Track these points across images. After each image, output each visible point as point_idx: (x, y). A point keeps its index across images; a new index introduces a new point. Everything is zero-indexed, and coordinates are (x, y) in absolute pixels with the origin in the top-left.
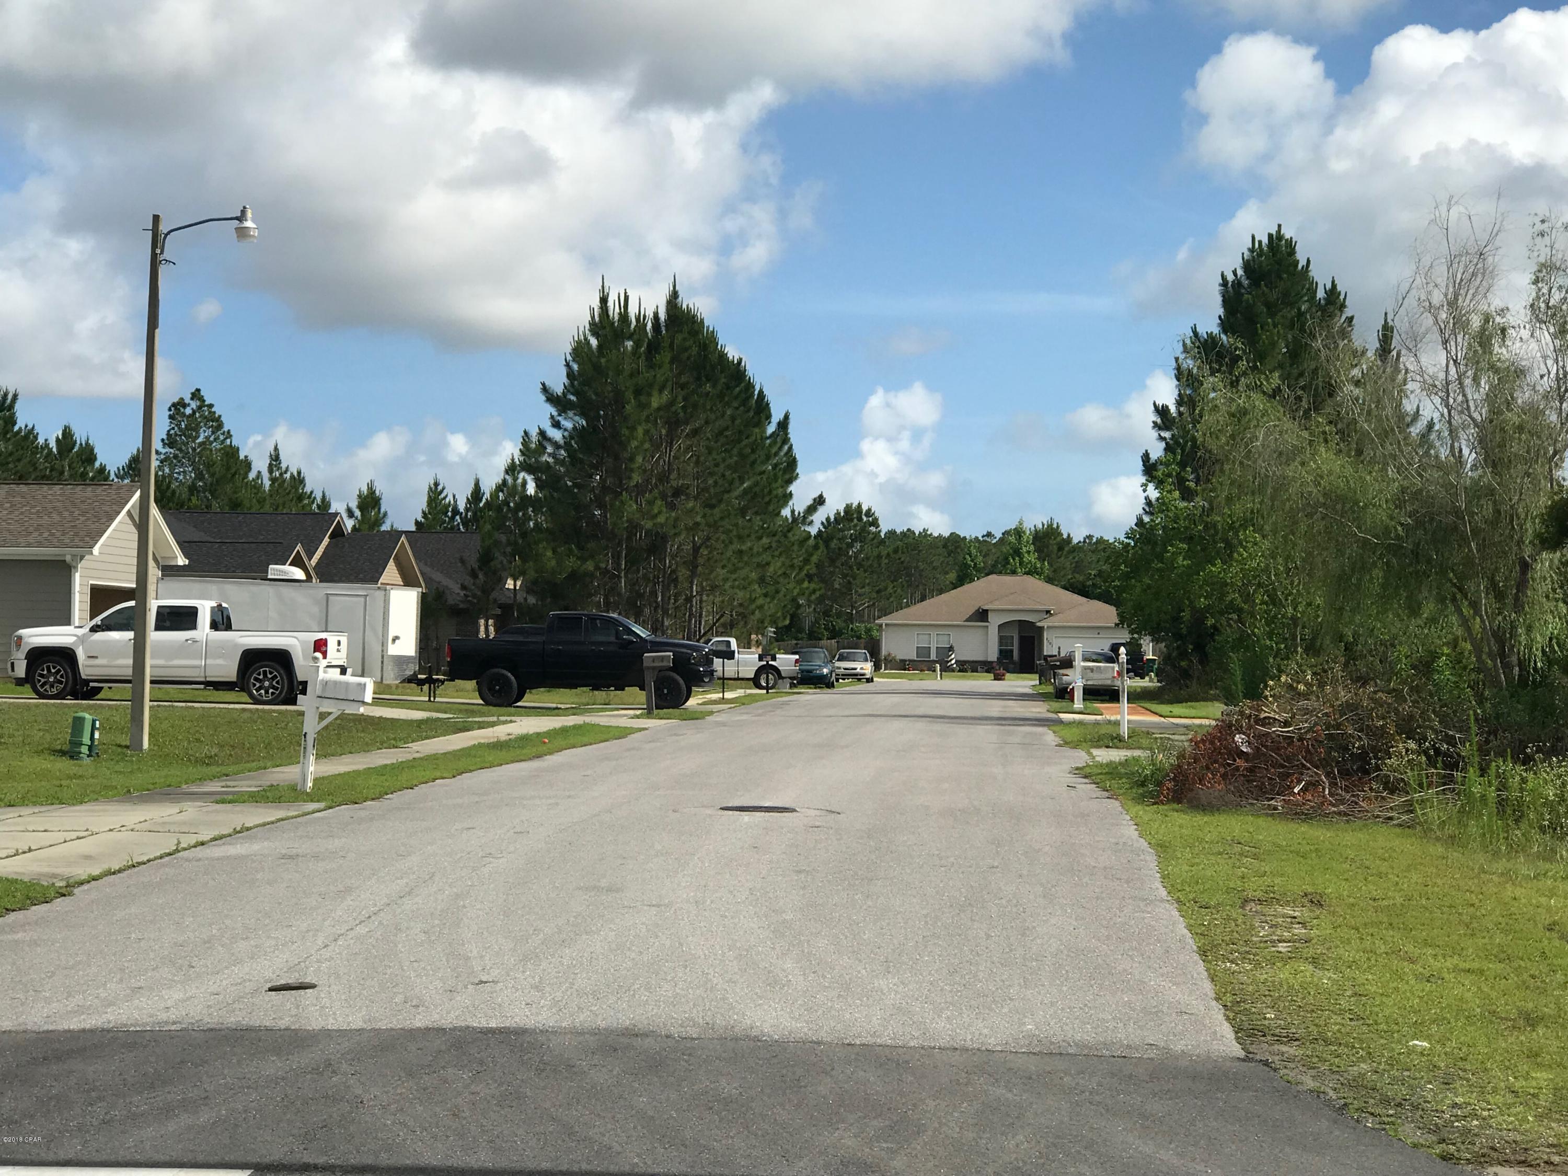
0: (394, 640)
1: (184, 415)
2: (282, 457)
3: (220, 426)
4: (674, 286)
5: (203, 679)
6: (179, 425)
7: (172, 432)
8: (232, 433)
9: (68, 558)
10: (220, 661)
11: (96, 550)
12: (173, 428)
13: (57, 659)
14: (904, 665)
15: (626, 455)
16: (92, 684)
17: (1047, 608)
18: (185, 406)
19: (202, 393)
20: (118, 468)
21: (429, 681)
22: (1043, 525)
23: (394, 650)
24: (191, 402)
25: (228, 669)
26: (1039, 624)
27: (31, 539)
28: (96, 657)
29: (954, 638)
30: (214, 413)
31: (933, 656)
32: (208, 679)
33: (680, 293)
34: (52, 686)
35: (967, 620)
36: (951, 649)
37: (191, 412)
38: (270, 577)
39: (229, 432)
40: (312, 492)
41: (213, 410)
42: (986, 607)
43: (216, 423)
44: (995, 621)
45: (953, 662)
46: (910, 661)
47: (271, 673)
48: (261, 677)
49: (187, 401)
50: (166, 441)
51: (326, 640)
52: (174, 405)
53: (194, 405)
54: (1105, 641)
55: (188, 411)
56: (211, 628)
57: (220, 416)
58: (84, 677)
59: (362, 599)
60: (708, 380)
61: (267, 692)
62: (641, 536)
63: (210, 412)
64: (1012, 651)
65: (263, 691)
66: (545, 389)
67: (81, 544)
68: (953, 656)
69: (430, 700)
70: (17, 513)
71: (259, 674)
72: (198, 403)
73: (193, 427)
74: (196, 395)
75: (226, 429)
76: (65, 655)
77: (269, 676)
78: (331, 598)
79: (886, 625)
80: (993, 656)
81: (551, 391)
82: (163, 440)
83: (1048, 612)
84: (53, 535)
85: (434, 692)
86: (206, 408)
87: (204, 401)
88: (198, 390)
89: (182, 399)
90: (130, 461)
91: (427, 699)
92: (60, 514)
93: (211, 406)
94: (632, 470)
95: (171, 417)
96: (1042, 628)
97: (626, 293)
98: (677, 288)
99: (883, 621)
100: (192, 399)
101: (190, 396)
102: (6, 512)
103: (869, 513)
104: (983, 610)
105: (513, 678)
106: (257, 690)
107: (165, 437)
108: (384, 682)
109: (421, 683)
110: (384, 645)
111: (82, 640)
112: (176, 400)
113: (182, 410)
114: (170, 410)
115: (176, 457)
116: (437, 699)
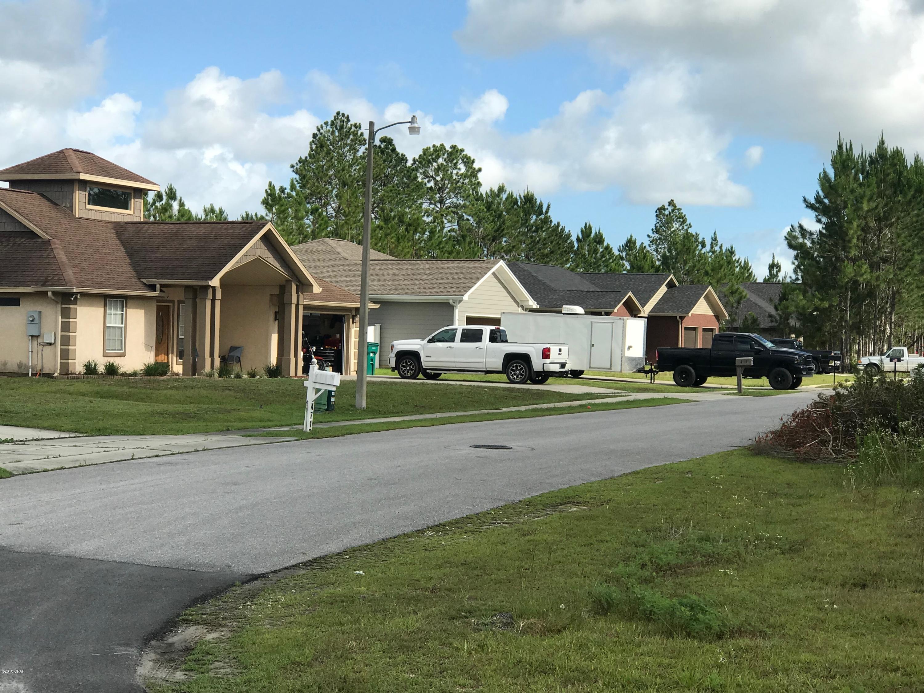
0: (629, 348)
1: (664, 215)
2: (718, 239)
3: (684, 221)
4: (882, 138)
5: (485, 369)
6: (661, 221)
7: (658, 225)
8: (691, 225)
9: (451, 302)
10: (493, 360)
11: (466, 297)
12: (658, 223)
13: (410, 357)
15: (847, 238)
16: (427, 371)
18: (664, 209)
19: (675, 202)
20: (620, 247)
21: (651, 371)
23: (629, 354)
24: (669, 207)
25: (497, 363)
27: (433, 291)
28: (430, 357)
30: (682, 213)
32: (488, 369)
33: (885, 141)
34: (408, 372)
37: (668, 213)
38: (563, 312)
39: (690, 224)
40: (739, 259)
41: (681, 212)
43: (682, 219)
47: (520, 366)
48: (515, 369)
49: (666, 207)
50: (654, 230)
51: (550, 349)
52: (658, 209)
53: (670, 209)
55: (667, 213)
56: (490, 341)
57: (685, 216)
58: (424, 367)
59: (611, 325)
60: (901, 193)
61: (517, 377)
62: (863, 288)
63: (679, 213)
65: (515, 377)
66: (805, 200)
67: (458, 293)
69: (651, 383)
70: (431, 276)
71: (514, 367)
72: (672, 208)
73: (669, 221)
74: (671, 203)
75: (688, 223)
76: (414, 355)
77: (519, 368)
78: (594, 324)
81: (809, 201)
82: (653, 229)
84: (445, 288)
85: (654, 377)
86: (677, 211)
87: (675, 207)
88: (672, 200)
89: (663, 206)
90: (627, 242)
91: (649, 381)
92: (453, 277)
93: (679, 209)
94: (850, 248)
95: (657, 216)
97: (850, 143)
98: (884, 138)
100: (669, 205)
101: (668, 204)
102: (425, 276)
105: (692, 370)
106: (512, 376)
107: (654, 228)
108: (623, 372)
109: (646, 372)
110: (623, 350)
111: (423, 347)
112: (660, 206)
113: (664, 212)
114: (656, 212)
115: (660, 239)
116: (656, 382)
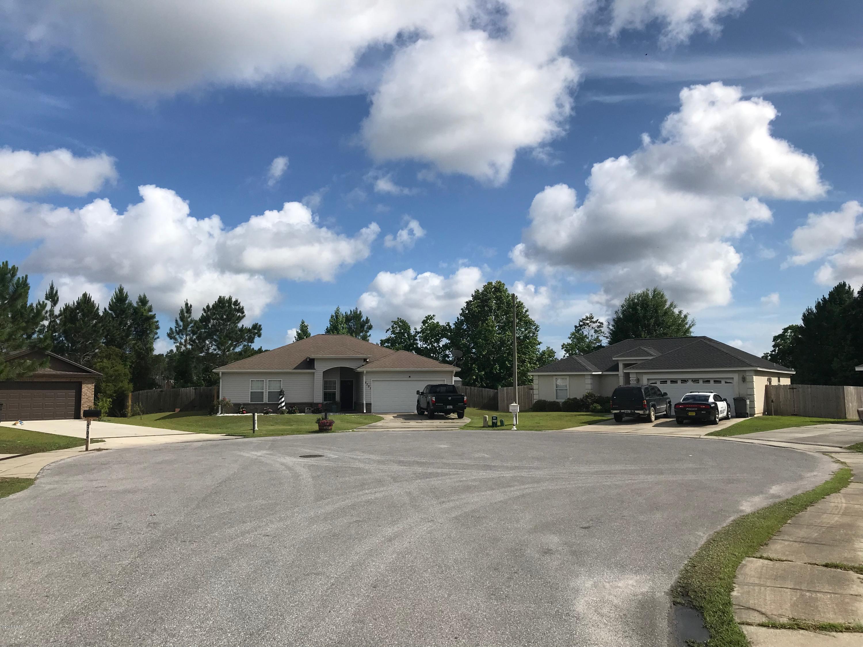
14: (238, 408)
17: (364, 356)
22: (351, 312)
26: (359, 370)
29: (285, 383)
31: (266, 400)
35: (296, 368)
36: (281, 393)
42: (313, 356)
44: (320, 368)
45: (283, 404)
46: (244, 404)
54: (423, 383)
64: (334, 394)
68: (283, 399)
79: (223, 373)
80: (319, 398)
83: (365, 360)
96: (362, 373)
99: (220, 370)
103: (236, 303)
104: (310, 359)
